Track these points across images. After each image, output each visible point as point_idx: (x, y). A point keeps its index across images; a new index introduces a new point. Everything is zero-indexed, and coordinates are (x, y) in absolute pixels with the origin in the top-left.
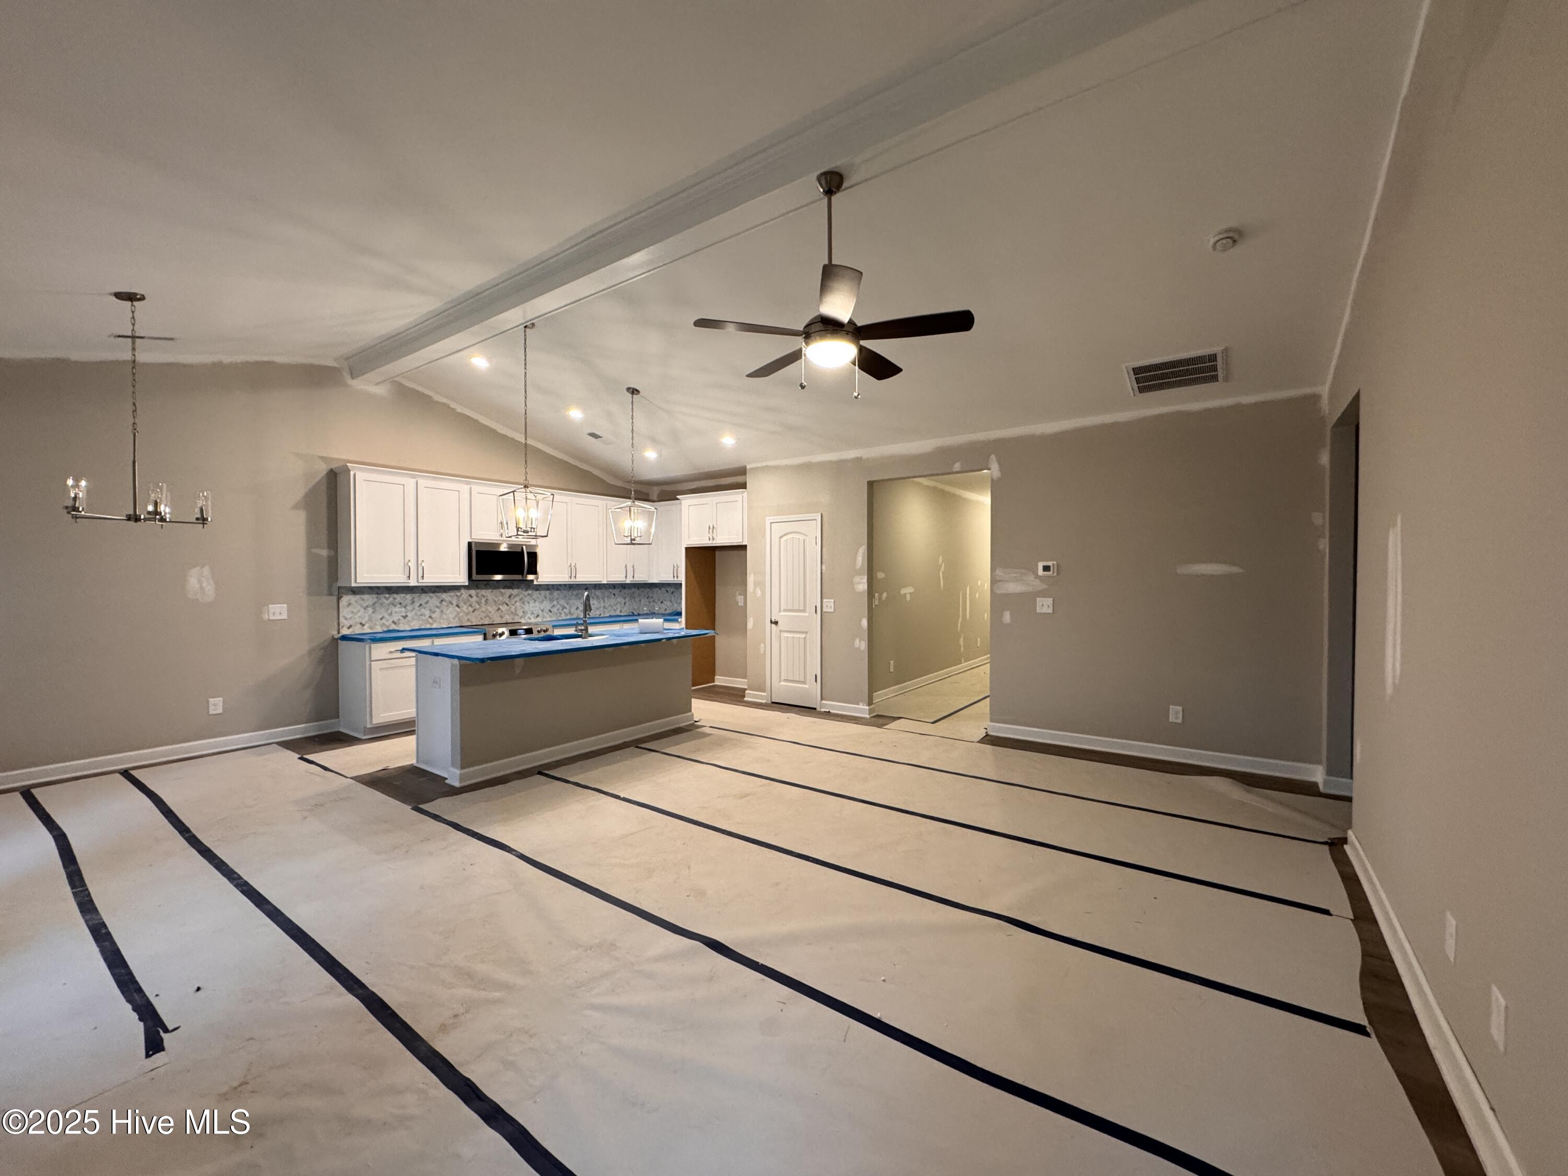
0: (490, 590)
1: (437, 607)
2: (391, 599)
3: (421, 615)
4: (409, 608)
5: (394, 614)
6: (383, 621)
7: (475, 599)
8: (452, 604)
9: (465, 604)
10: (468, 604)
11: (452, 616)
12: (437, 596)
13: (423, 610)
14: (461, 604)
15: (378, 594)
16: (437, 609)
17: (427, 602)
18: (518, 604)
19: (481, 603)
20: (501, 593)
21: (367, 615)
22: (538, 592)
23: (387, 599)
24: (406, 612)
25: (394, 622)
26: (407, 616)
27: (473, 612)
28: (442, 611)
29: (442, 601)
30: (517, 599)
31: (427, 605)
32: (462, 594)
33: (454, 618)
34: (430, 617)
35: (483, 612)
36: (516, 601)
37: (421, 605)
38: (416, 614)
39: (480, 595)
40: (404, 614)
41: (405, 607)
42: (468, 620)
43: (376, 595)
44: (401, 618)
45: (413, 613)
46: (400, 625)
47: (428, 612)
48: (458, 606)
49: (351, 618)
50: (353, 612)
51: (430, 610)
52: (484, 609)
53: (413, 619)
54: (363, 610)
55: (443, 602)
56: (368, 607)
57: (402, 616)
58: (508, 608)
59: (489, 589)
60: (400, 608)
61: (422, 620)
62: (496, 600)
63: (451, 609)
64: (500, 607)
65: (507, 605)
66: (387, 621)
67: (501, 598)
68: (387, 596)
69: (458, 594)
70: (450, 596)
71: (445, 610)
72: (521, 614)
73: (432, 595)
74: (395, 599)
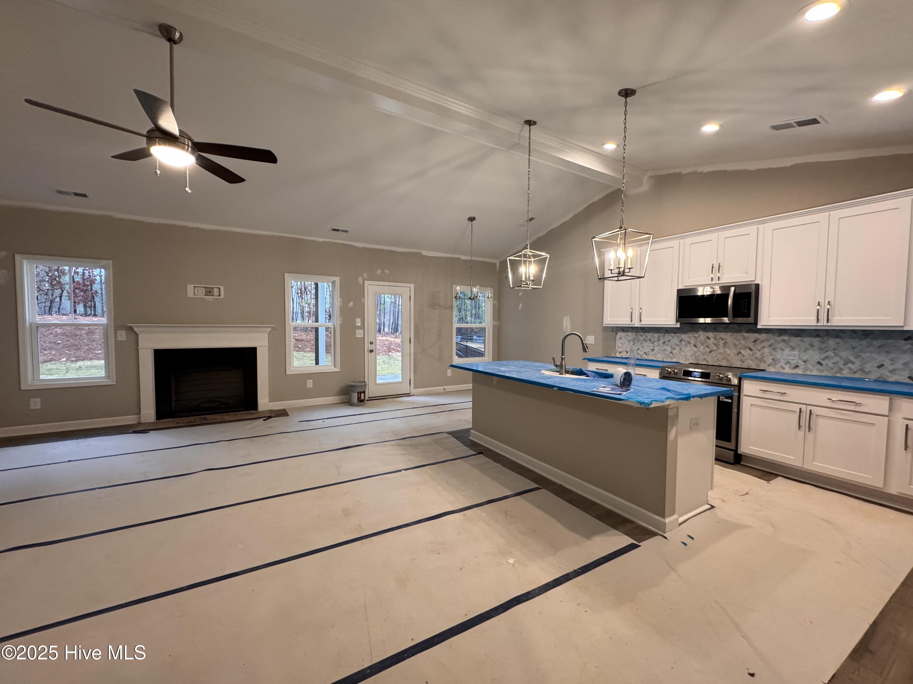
0: (730, 334)
1: (677, 345)
2: (644, 337)
3: (664, 350)
4: (656, 344)
5: (645, 347)
6: (639, 351)
7: (712, 341)
8: (690, 344)
9: (702, 344)
10: (705, 345)
11: (689, 354)
12: (677, 336)
13: (666, 347)
14: (698, 344)
15: (636, 332)
16: (677, 347)
17: (669, 341)
18: (766, 350)
19: (719, 345)
20: (744, 337)
21: (629, 346)
22: (799, 338)
23: (642, 336)
24: (653, 347)
25: (645, 353)
26: (654, 350)
27: (710, 352)
28: (681, 349)
29: (681, 340)
30: (765, 344)
31: (669, 343)
32: (700, 336)
33: (691, 356)
34: (671, 352)
35: (720, 353)
36: (764, 347)
37: (664, 342)
38: (660, 349)
39: (718, 337)
40: (652, 348)
41: (653, 343)
42: (704, 359)
43: (635, 333)
44: (651, 351)
45: (658, 348)
46: (649, 356)
47: (670, 348)
48: (695, 345)
49: (621, 347)
50: (622, 343)
51: (671, 347)
52: (722, 351)
53: (658, 352)
54: (627, 343)
55: (683, 342)
56: (630, 340)
57: (651, 350)
58: (751, 353)
59: (729, 332)
60: (650, 343)
61: (665, 354)
62: (737, 343)
63: (688, 348)
64: (742, 351)
65: (751, 350)
66: (641, 351)
67: (743, 342)
68: (642, 334)
69: (696, 335)
70: (689, 337)
71: (683, 348)
72: (770, 361)
73: (673, 335)
74: (647, 336)
